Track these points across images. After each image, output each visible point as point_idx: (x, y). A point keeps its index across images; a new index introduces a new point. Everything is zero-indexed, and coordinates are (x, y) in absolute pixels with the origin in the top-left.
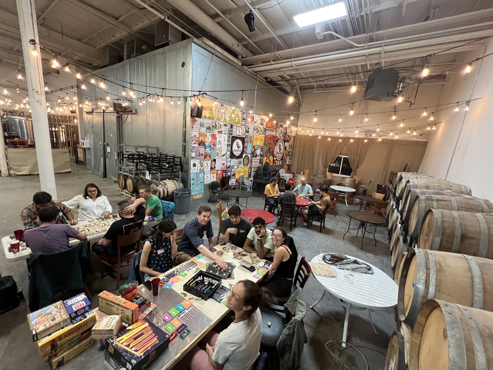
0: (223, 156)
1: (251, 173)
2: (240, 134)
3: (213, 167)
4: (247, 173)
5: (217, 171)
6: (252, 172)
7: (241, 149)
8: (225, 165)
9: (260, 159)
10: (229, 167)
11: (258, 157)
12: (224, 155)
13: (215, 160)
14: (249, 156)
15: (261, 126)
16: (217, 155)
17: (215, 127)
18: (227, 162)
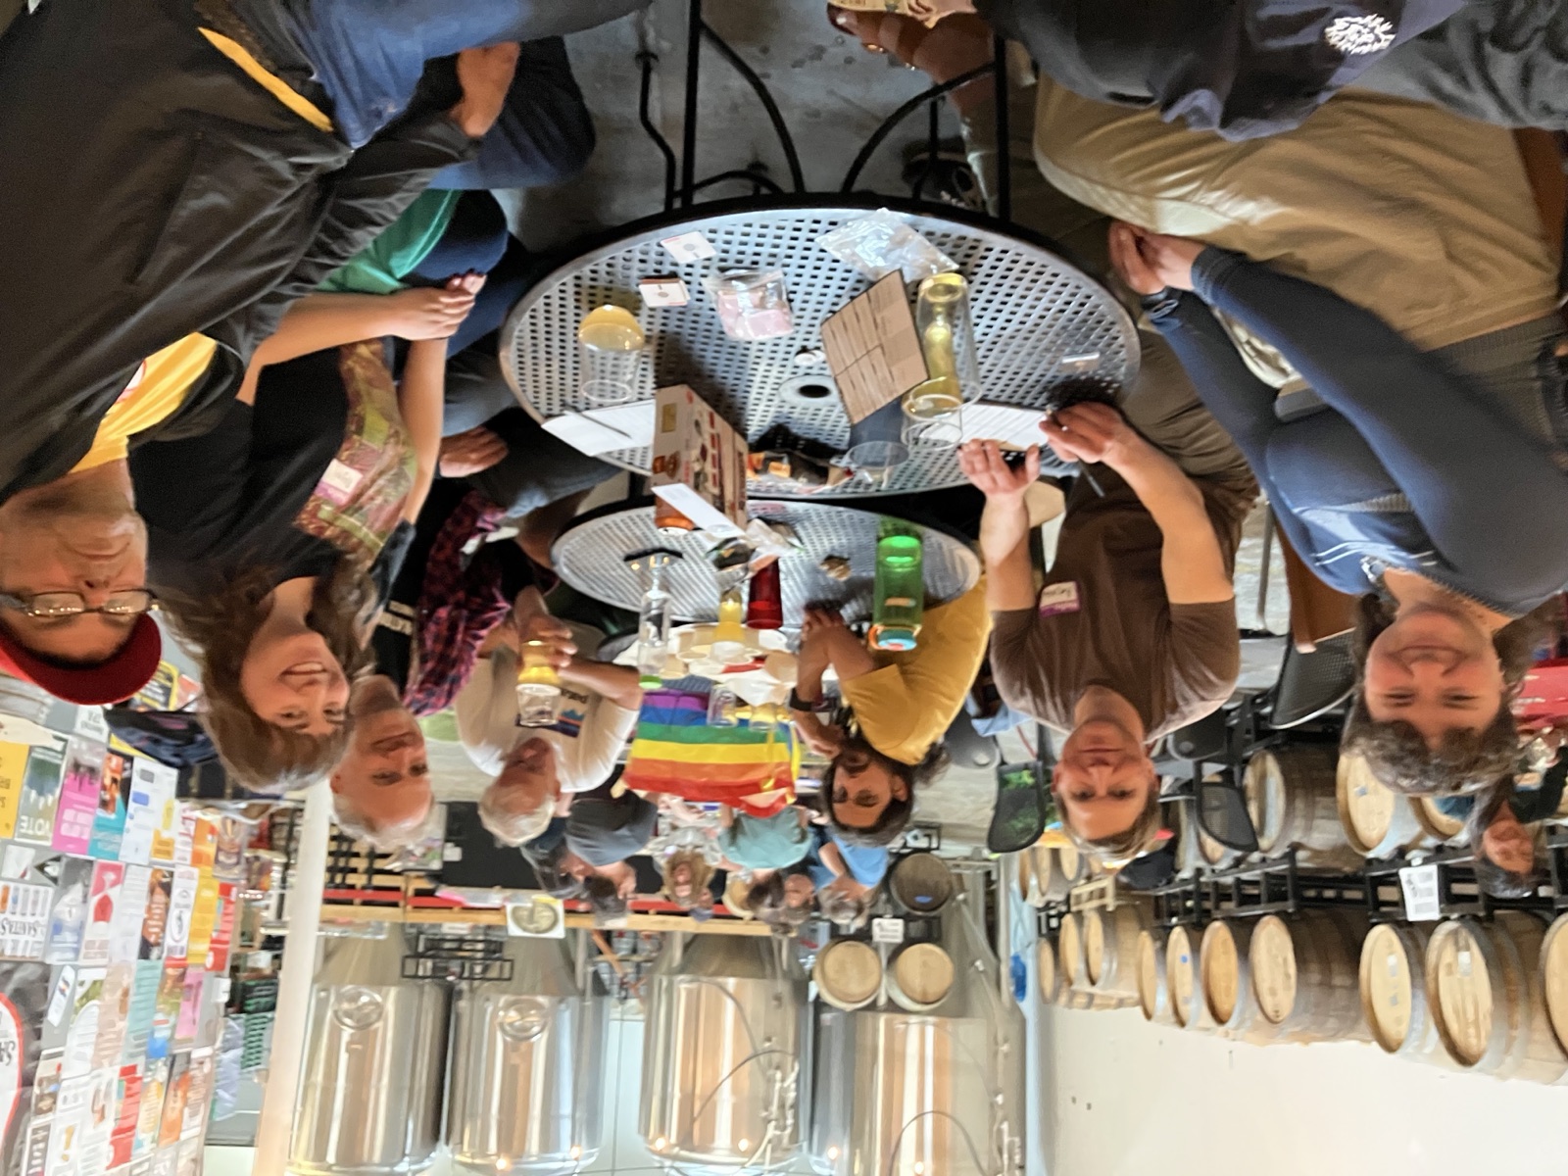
0: (93, 992)
12: (87, 997)
13: (145, 948)
16: (126, 993)
18: (80, 930)
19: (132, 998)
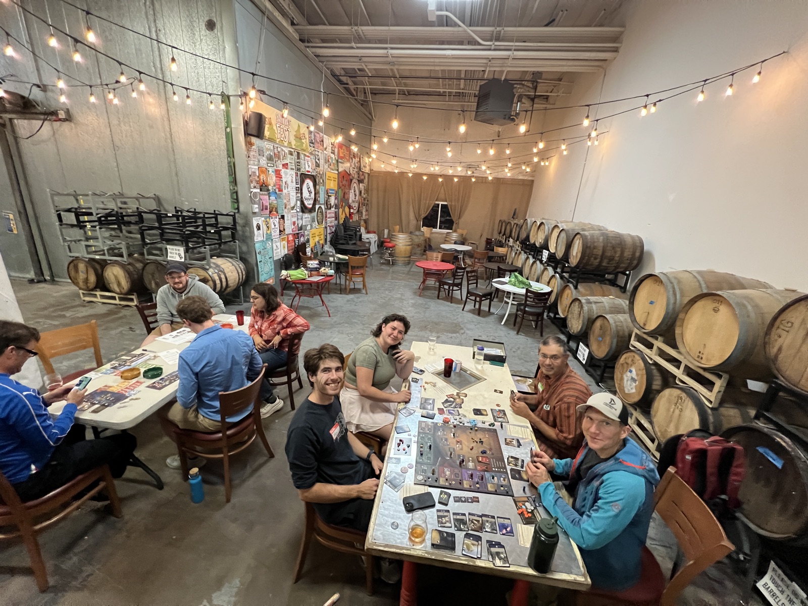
0: (293, 208)
1: (326, 236)
2: (310, 169)
3: (282, 229)
4: (322, 237)
5: (288, 235)
6: (328, 235)
7: (313, 195)
8: (296, 225)
9: (336, 212)
10: (301, 229)
11: (333, 209)
13: (283, 217)
14: (323, 207)
15: (332, 156)
17: (278, 156)
18: (298, 219)
19: (284, 207)
